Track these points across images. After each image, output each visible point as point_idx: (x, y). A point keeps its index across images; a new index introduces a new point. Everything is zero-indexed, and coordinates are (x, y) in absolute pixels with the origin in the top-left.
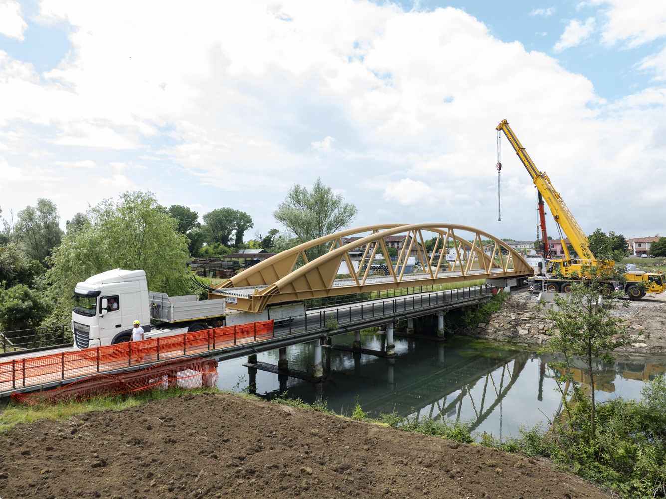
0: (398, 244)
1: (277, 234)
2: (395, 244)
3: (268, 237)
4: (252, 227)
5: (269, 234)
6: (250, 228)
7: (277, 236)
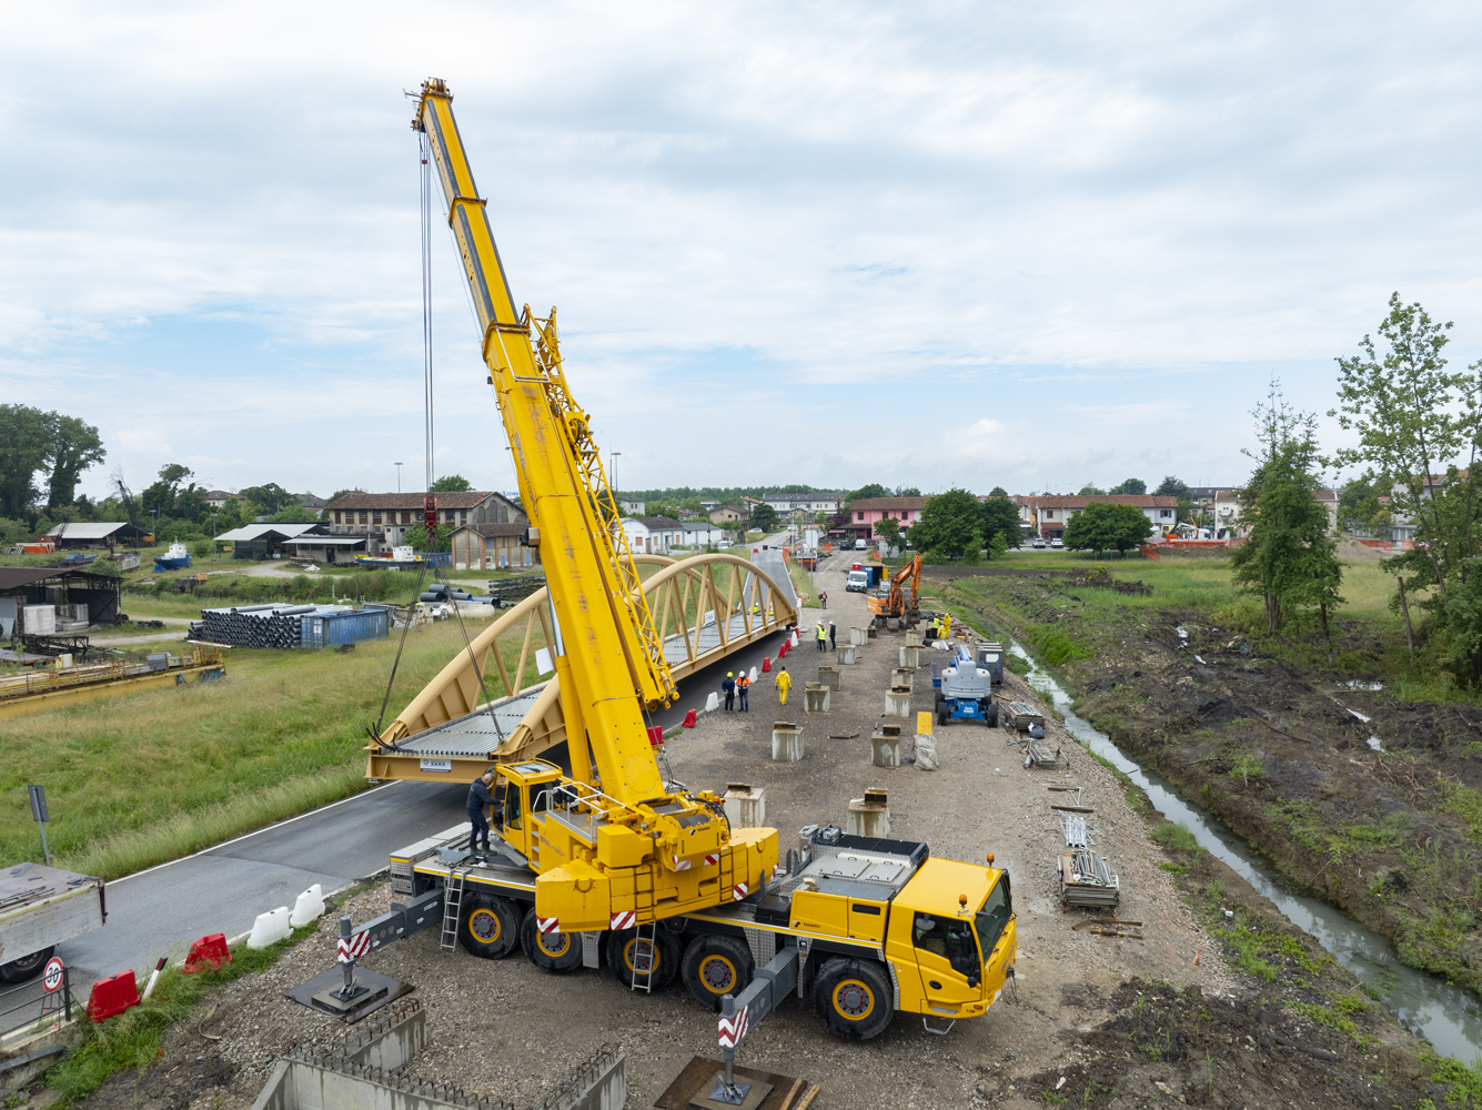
0: (464, 516)
1: (183, 479)
2: (458, 516)
3: (157, 486)
4: (100, 461)
5: (161, 480)
6: (97, 463)
7: (184, 484)
